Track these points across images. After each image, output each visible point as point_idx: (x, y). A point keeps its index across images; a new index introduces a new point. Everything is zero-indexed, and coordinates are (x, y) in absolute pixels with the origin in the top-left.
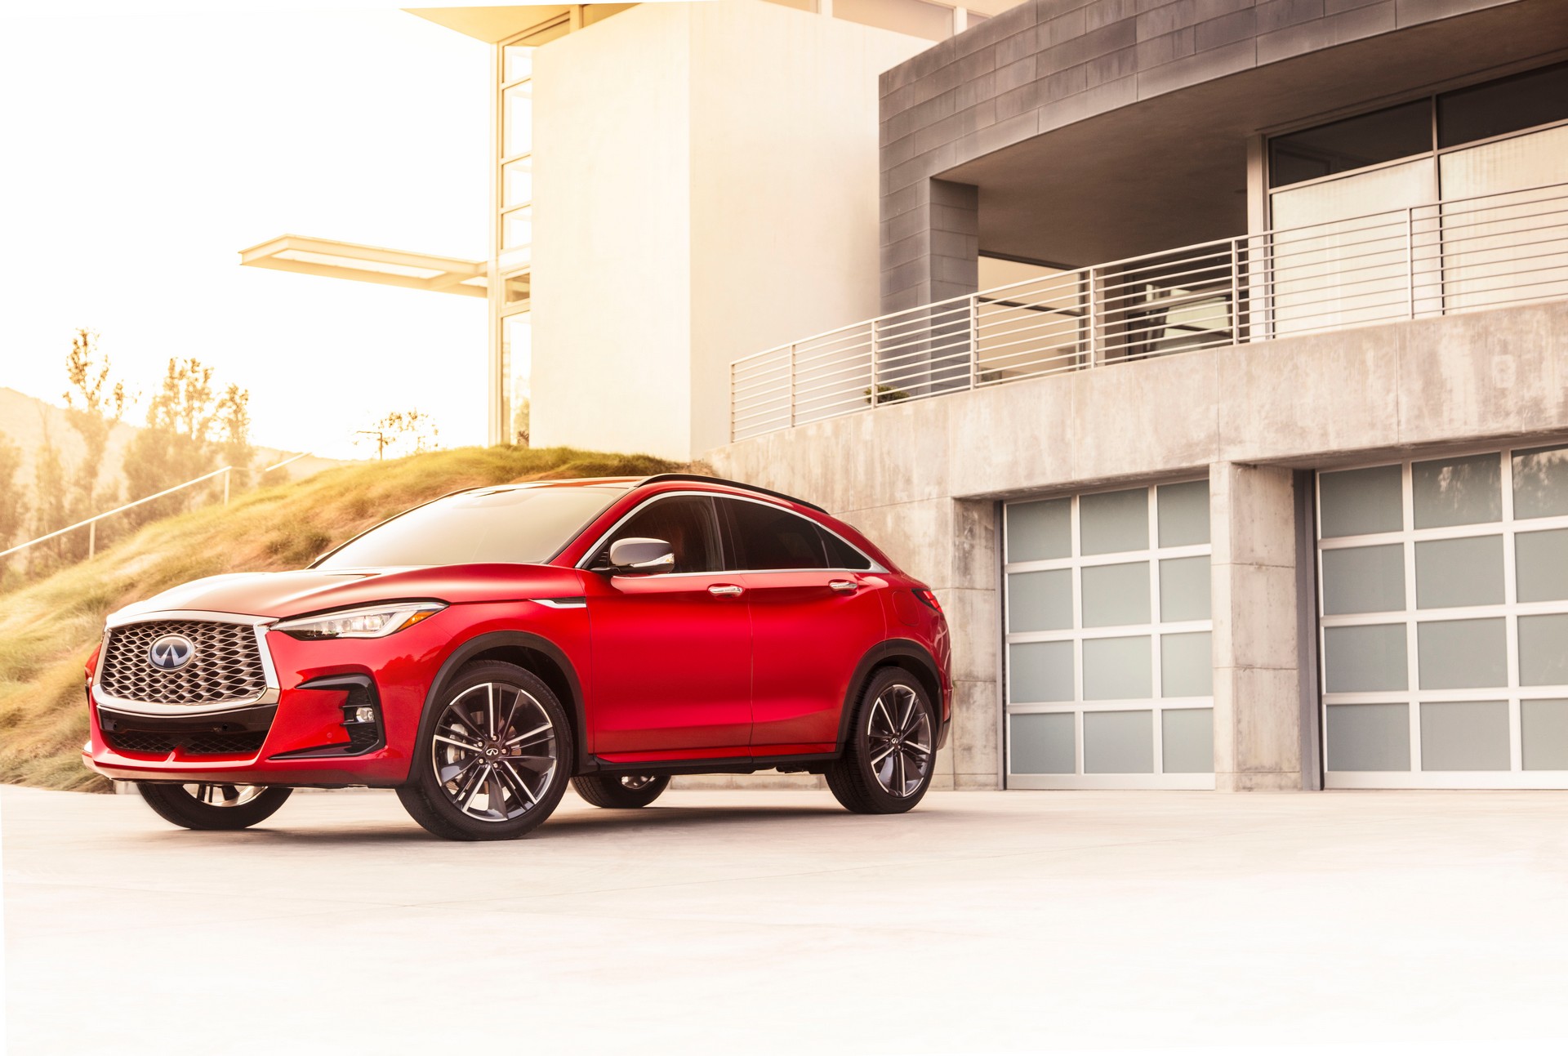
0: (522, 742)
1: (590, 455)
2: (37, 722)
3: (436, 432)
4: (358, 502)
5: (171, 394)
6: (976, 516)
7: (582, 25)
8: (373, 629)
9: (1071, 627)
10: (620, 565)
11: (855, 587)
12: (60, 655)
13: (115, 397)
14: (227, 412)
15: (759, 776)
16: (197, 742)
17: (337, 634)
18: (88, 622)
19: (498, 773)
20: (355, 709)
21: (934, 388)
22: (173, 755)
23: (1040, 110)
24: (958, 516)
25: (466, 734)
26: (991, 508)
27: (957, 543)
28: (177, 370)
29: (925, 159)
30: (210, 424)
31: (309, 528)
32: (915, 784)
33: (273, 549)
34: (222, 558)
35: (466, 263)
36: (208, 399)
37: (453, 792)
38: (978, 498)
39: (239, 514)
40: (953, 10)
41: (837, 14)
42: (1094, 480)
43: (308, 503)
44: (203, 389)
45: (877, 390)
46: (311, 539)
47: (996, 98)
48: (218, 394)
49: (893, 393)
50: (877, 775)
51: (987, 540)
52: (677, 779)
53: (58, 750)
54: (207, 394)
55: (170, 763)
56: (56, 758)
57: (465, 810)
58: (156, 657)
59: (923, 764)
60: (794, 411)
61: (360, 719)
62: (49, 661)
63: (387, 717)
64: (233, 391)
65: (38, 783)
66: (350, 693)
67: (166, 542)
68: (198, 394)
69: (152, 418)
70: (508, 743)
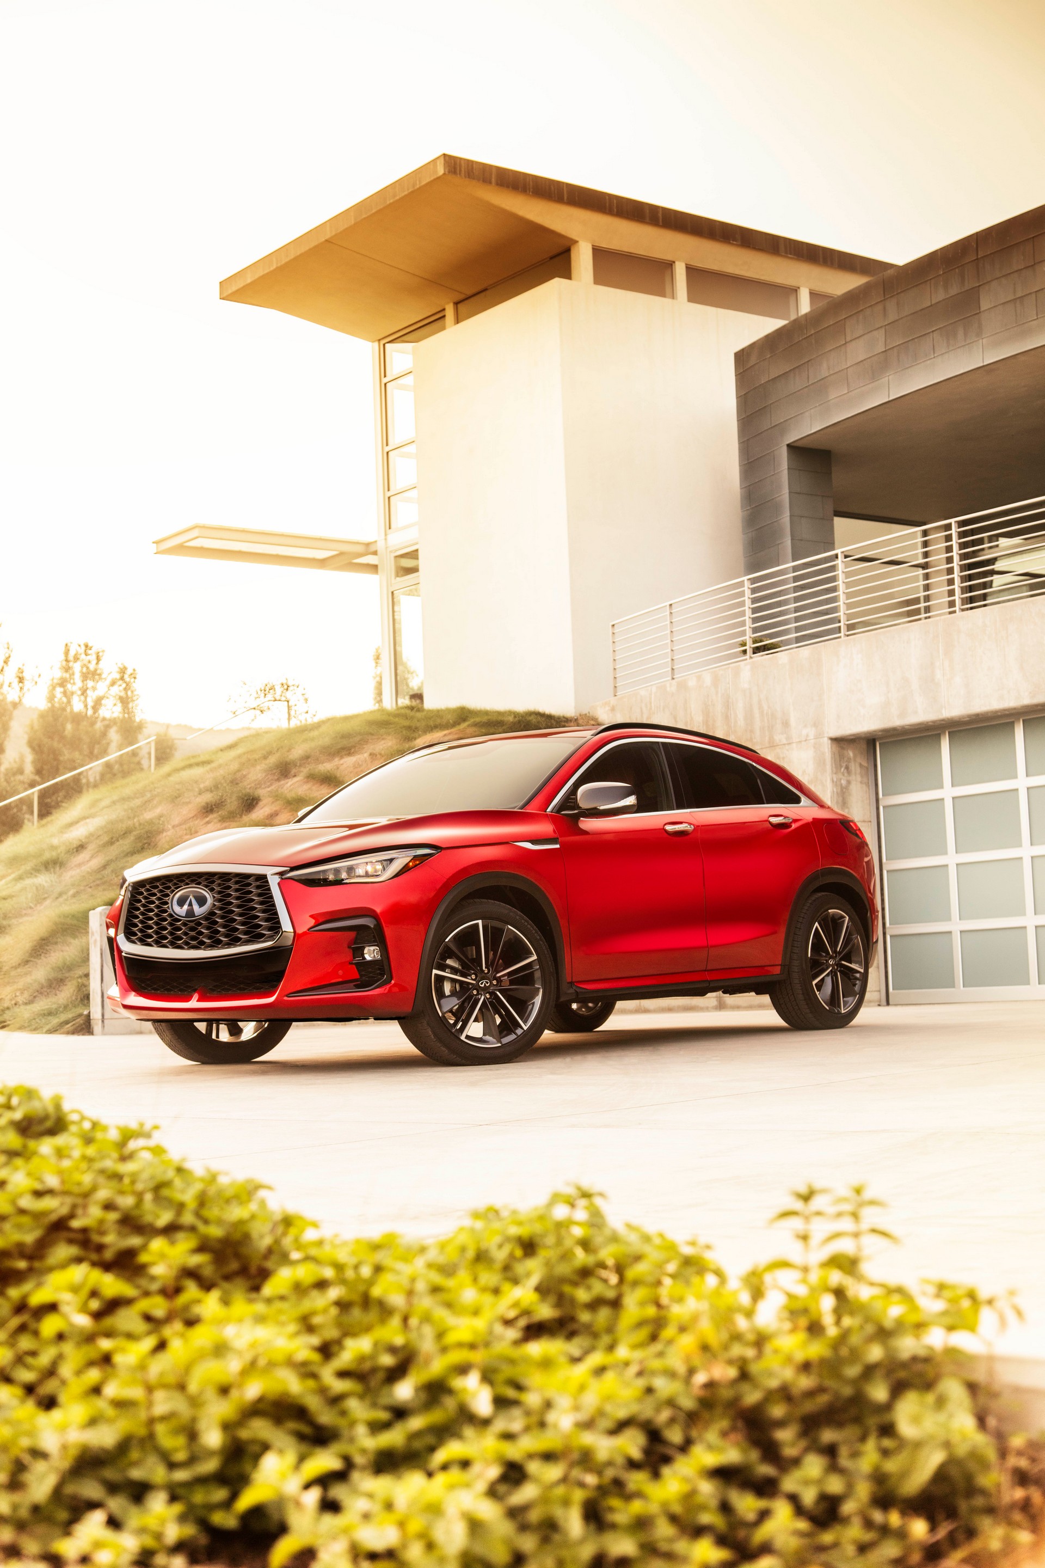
0: (509, 974)
1: (486, 713)
2: (13, 973)
3: (306, 700)
4: (281, 763)
5: (67, 675)
6: (851, 754)
7: (458, 321)
8: (375, 874)
9: (945, 853)
10: (586, 808)
11: (791, 821)
12: (24, 912)
13: (17, 679)
14: (117, 690)
15: (711, 998)
16: (218, 984)
17: (343, 880)
18: (46, 882)
19: (490, 1003)
20: (363, 948)
21: (798, 640)
22: (196, 996)
23: (890, 377)
24: (834, 754)
25: (460, 968)
26: (864, 746)
27: (835, 780)
28: (72, 653)
29: (782, 428)
30: (103, 702)
31: (239, 789)
32: (852, 1001)
33: (209, 809)
34: (162, 819)
35: (358, 543)
36: (100, 679)
37: (452, 1022)
38: (852, 737)
39: (171, 779)
40: (796, 290)
41: (691, 299)
42: (963, 717)
43: (234, 766)
44: (96, 670)
45: (752, 642)
46: (243, 799)
47: (847, 368)
48: (109, 674)
49: (766, 645)
50: (817, 993)
51: (862, 777)
52: (620, 1005)
53: (35, 997)
54: (100, 675)
55: (194, 1003)
56: (35, 1005)
57: (463, 1038)
58: (177, 909)
59: (858, 982)
60: (673, 665)
61: (368, 957)
62: (16, 917)
63: (392, 955)
64: (123, 671)
65: (21, 1028)
66: (358, 934)
67: (107, 807)
68: (91, 675)
69: (51, 698)
70: (498, 975)
